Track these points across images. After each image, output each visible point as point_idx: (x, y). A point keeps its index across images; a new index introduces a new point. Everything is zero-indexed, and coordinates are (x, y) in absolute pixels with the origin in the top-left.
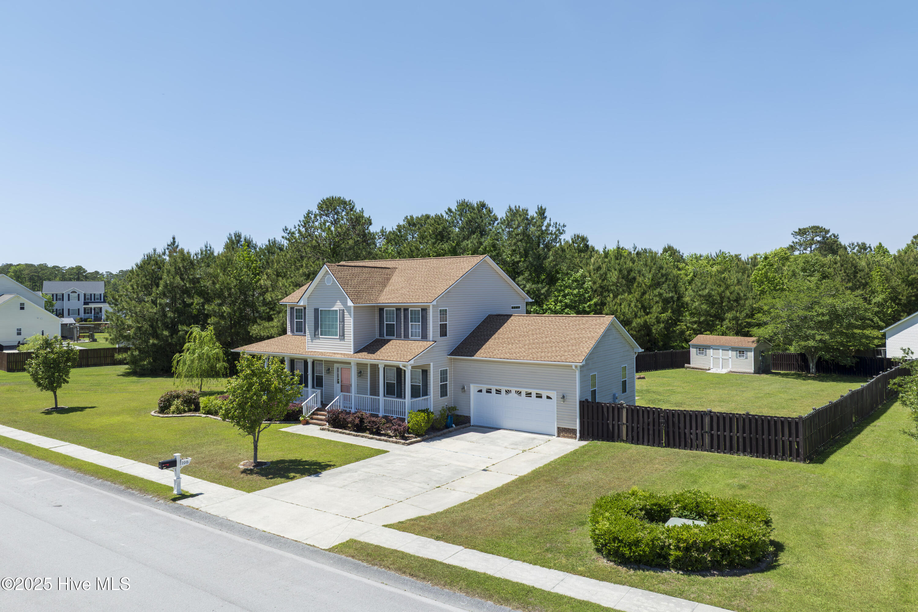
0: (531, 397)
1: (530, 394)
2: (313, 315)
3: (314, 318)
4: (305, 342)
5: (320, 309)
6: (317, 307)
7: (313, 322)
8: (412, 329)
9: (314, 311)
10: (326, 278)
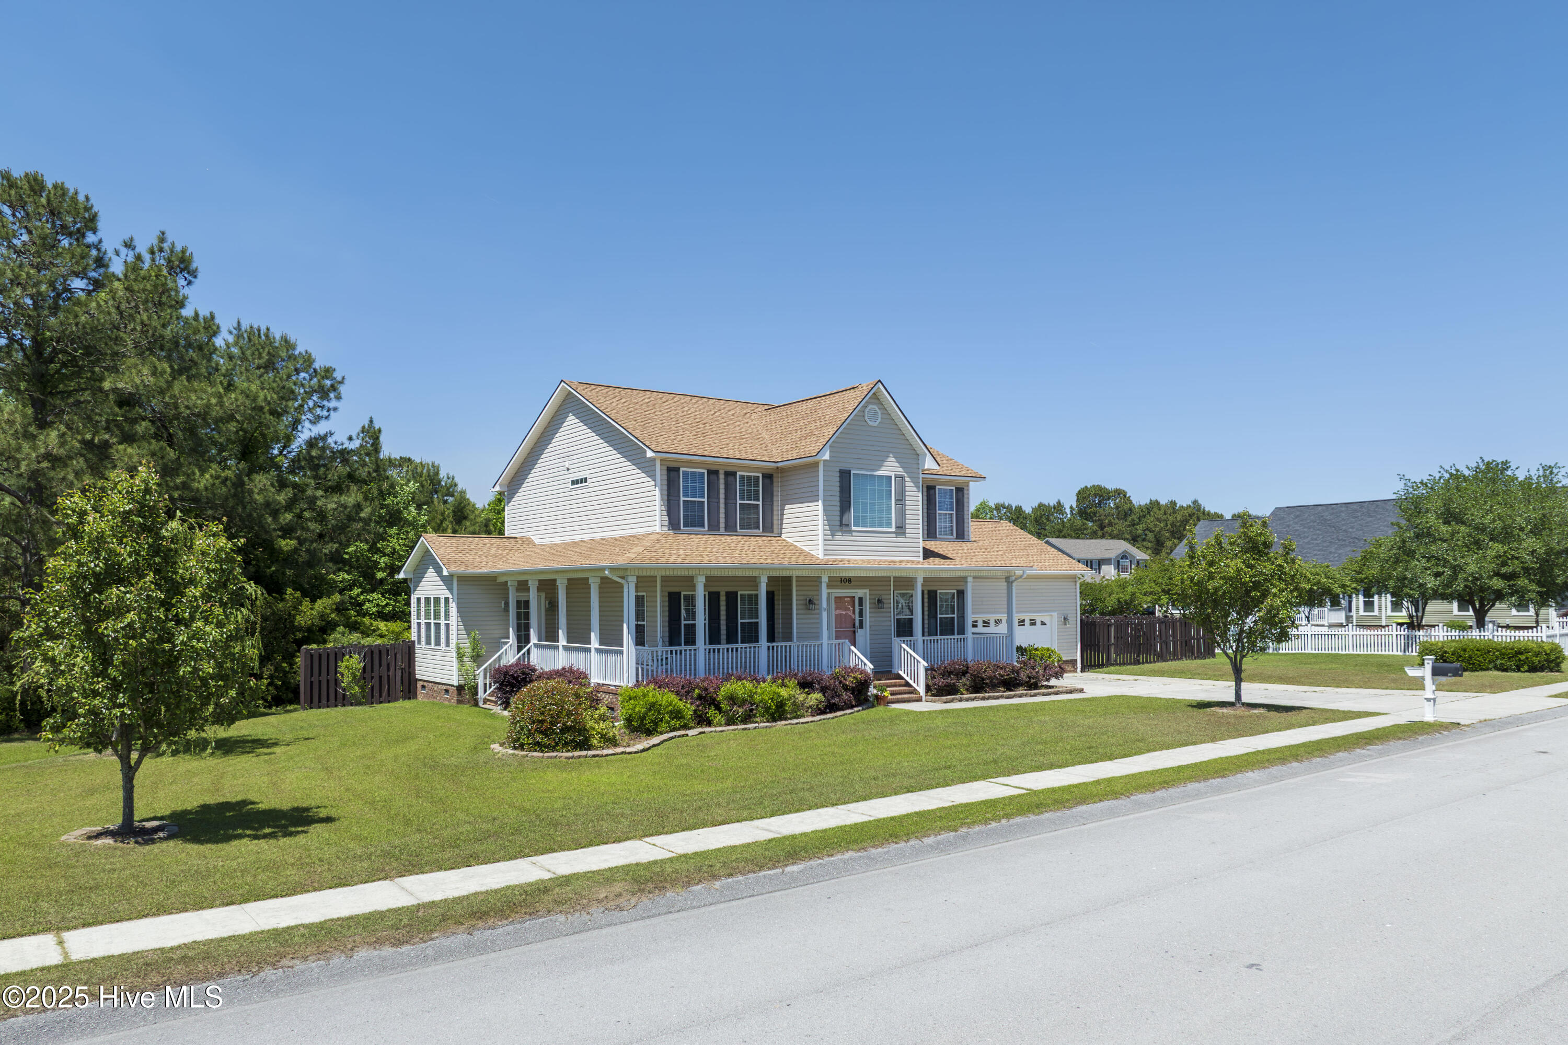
0: (1024, 625)
1: (1024, 621)
2: (838, 484)
3: (838, 489)
4: (796, 547)
5: (852, 472)
6: (845, 467)
7: (838, 499)
8: (940, 522)
9: (838, 474)
10: (867, 410)
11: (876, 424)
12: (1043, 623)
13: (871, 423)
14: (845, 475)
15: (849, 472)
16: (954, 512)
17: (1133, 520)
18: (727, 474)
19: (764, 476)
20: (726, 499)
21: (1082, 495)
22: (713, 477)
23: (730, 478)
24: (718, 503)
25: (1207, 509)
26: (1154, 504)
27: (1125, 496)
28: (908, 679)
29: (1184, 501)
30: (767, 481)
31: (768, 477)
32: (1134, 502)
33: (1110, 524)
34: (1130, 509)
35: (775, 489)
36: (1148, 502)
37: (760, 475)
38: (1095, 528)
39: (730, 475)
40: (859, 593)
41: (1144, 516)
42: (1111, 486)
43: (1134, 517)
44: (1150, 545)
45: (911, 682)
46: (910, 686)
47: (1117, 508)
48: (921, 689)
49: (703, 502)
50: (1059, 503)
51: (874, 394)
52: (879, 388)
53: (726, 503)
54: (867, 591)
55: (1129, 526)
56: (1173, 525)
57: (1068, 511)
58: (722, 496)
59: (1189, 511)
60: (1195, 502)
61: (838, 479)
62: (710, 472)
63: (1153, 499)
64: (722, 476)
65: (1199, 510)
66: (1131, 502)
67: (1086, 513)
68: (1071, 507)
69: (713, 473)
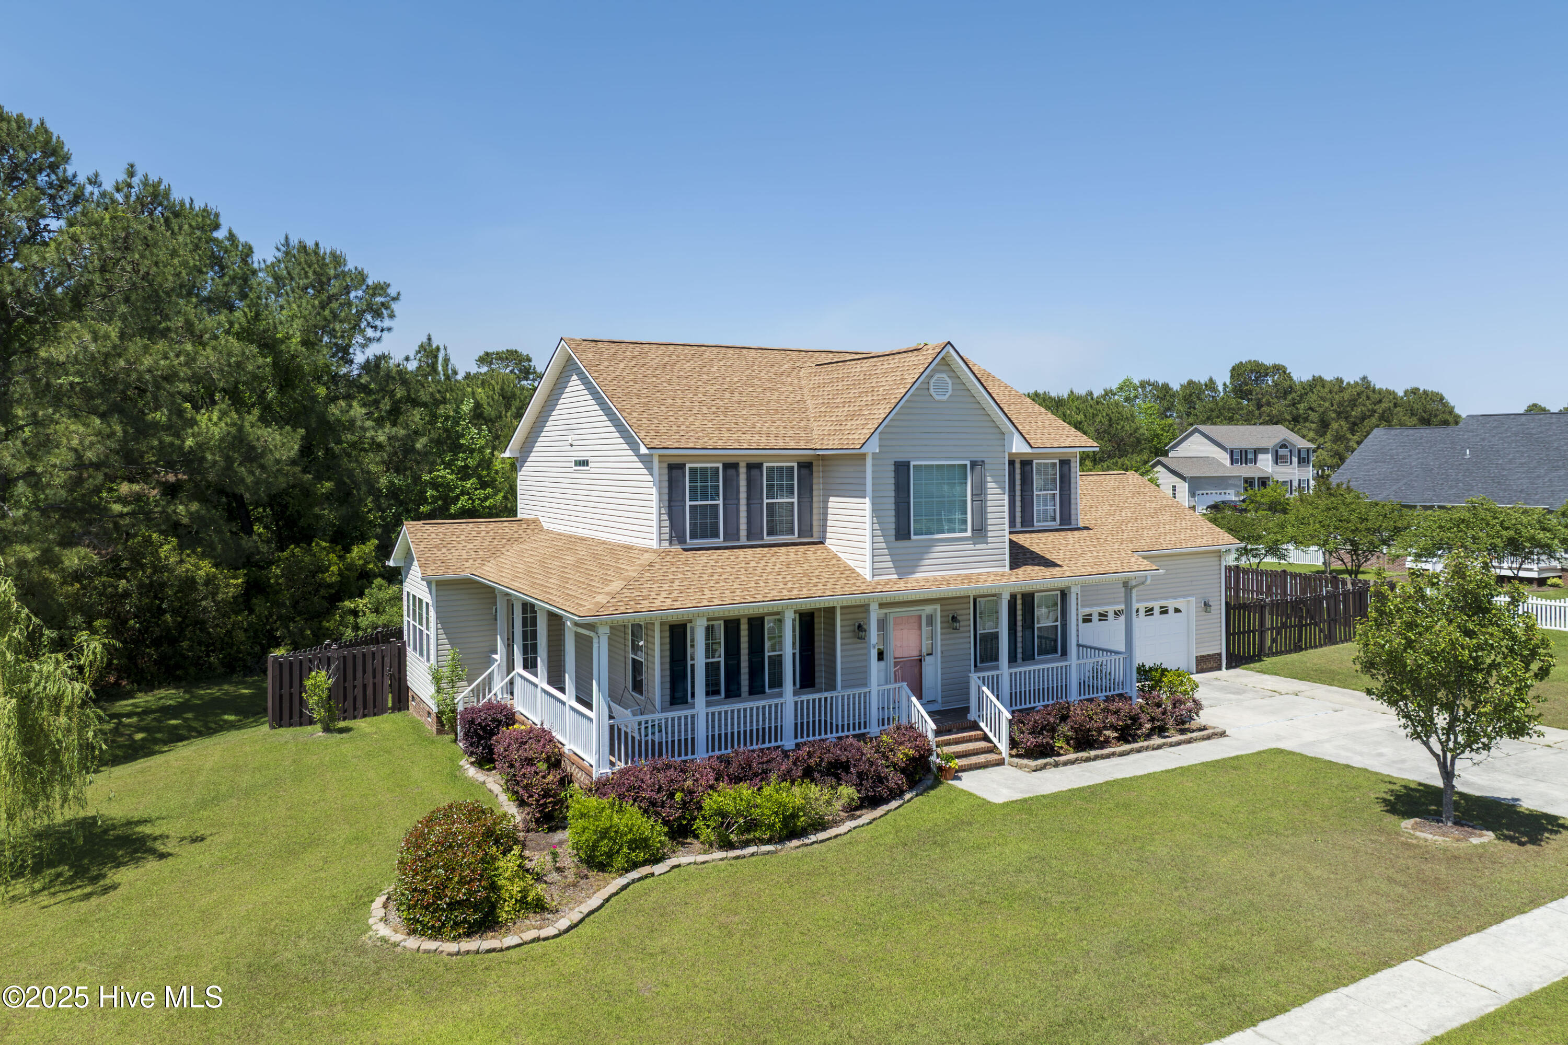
0: (1152, 614)
1: (1152, 609)
2: (892, 481)
3: (892, 487)
4: (839, 559)
5: (912, 463)
6: (902, 457)
7: (892, 500)
8: (1038, 505)
9: (892, 468)
10: (932, 381)
11: (945, 398)
12: (1177, 610)
13: (937, 398)
14: (902, 469)
15: (907, 464)
16: (1058, 492)
17: (1293, 399)
18: (750, 467)
19: (801, 465)
20: (748, 498)
21: (1237, 371)
22: (731, 472)
23: (755, 472)
24: (738, 504)
25: (1377, 387)
26: (1318, 382)
27: (1285, 372)
28: (987, 730)
29: (1351, 377)
30: (805, 472)
31: (806, 466)
32: (1295, 378)
33: (1269, 404)
34: (1291, 387)
35: (815, 481)
36: (1311, 378)
37: (795, 465)
38: (1251, 408)
39: (754, 467)
40: (929, 609)
41: (1306, 394)
42: (1268, 360)
43: (1294, 395)
44: (1313, 426)
45: (991, 735)
46: (990, 741)
47: (1276, 385)
48: (1003, 746)
49: (717, 506)
50: (1211, 380)
51: (943, 358)
52: (948, 352)
53: (748, 505)
54: (938, 607)
55: (1289, 406)
56: (1340, 404)
57: (1221, 388)
58: (743, 495)
59: (1358, 389)
60: (1364, 378)
61: (892, 474)
62: (727, 466)
63: (1317, 375)
64: (743, 470)
65: (1368, 387)
66: (1290, 378)
67: (1241, 391)
68: (1225, 384)
69: (732, 467)
